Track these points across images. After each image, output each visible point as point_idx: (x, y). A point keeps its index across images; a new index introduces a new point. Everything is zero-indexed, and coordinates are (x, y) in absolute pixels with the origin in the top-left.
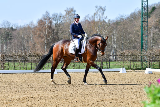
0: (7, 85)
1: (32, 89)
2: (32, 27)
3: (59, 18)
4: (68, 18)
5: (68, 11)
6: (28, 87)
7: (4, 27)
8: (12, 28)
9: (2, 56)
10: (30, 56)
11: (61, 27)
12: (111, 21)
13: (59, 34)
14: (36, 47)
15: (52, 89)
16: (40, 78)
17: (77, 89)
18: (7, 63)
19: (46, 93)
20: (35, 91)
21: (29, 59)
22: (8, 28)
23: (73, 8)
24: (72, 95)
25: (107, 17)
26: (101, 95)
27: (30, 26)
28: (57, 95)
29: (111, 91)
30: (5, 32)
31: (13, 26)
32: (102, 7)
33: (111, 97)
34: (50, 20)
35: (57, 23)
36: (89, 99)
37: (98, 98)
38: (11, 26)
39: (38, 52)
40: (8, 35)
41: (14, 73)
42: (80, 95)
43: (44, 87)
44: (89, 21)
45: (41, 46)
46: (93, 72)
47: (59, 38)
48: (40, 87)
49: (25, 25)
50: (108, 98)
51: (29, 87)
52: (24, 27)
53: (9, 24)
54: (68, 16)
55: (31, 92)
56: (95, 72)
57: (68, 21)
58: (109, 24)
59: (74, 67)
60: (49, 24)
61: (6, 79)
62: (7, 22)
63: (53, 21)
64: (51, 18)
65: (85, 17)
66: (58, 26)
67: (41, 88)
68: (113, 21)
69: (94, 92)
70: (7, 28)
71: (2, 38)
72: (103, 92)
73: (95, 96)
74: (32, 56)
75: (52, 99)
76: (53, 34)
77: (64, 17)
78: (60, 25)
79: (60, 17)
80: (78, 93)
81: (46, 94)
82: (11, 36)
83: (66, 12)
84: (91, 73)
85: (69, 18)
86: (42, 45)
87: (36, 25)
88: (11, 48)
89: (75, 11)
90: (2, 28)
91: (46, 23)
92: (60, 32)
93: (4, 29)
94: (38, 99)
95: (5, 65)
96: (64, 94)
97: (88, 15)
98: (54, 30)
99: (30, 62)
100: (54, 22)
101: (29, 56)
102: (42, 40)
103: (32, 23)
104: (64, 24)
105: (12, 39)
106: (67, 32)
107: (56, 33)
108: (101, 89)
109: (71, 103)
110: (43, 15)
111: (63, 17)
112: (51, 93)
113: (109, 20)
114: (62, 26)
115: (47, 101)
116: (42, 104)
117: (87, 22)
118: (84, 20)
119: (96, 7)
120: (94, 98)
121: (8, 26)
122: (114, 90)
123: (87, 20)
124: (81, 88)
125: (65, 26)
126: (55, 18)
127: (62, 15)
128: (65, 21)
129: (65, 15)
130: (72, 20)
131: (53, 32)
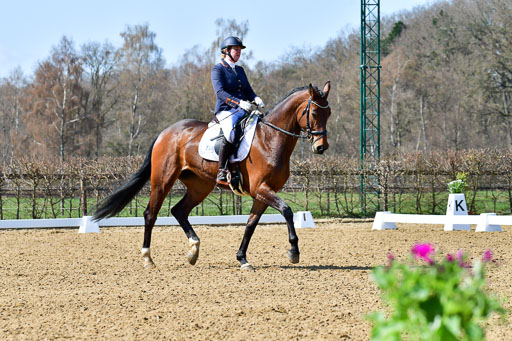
1: (21, 278)
2: (20, 85)
3: (103, 58)
4: (131, 58)
5: (129, 35)
6: (6, 272)
10: (14, 176)
11: (109, 87)
12: (267, 67)
13: (102, 108)
14: (33, 149)
15: (84, 278)
16: (47, 245)
17: (163, 277)
19: (65, 292)
20: (30, 287)
21: (10, 185)
23: (147, 28)
24: (145, 298)
25: (251, 53)
26: (235, 295)
27: (13, 83)
28: (100, 296)
29: (269, 284)
32: (238, 23)
33: (269, 302)
34: (76, 63)
35: (97, 72)
36: (199, 308)
37: (227, 305)
39: (40, 164)
42: (170, 298)
43: (59, 272)
44: (196, 67)
45: (48, 145)
46: (213, 225)
47: (103, 119)
48: (45, 271)
50: (258, 306)
51: (12, 273)
54: (130, 51)
55: (17, 288)
56: (218, 226)
57: (130, 67)
58: (261, 75)
60: (72, 77)
63: (83, 66)
64: (77, 59)
65: (185, 55)
66: (100, 82)
67: (49, 276)
68: (273, 66)
69: (214, 286)
72: (242, 286)
73: (219, 299)
74: (19, 177)
75: (82, 309)
76: (85, 107)
77: (118, 55)
78: (106, 78)
79: (108, 53)
80: (166, 291)
81: (65, 294)
83: (126, 40)
84: (205, 229)
85: (135, 56)
86: (51, 142)
87: (30, 81)
89: (153, 35)
91: (62, 74)
92: (107, 101)
94: (41, 309)
96: (121, 295)
97: (196, 47)
99: (14, 195)
100: (88, 70)
101: (10, 177)
102: (51, 126)
103: (18, 74)
104: (118, 76)
106: (130, 103)
107: (94, 105)
108: (237, 279)
109: (143, 321)
110: (54, 49)
111: (117, 53)
112: (81, 292)
113: (260, 63)
114: (114, 81)
115: (69, 317)
116: (53, 326)
117: (190, 71)
118: (183, 65)
119: (219, 23)
120: (215, 307)
122: (278, 280)
123: (191, 65)
124: (174, 275)
125: (123, 83)
126: (91, 58)
127: (112, 48)
128: (122, 68)
129: (122, 49)
130: (143, 63)
131: (84, 102)
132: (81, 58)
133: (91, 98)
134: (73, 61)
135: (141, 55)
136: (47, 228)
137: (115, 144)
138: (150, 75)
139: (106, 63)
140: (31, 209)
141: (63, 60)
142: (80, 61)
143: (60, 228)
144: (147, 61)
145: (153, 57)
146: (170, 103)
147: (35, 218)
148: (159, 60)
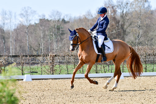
0: (58, 94)
1: (91, 98)
3: (125, 6)
7: (53, 18)
8: (63, 20)
9: (51, 56)
11: (127, 18)
13: (125, 27)
15: (117, 97)
17: (151, 97)
18: (58, 66)
20: (95, 101)
22: (59, 20)
30: (55, 25)
31: (65, 17)
34: (114, 8)
35: (123, 11)
38: (62, 17)
40: (58, 29)
41: (67, 78)
43: (107, 95)
47: (125, 31)
48: (101, 95)
49: (80, 16)
51: (87, 96)
52: (79, 19)
53: (59, 14)
54: (137, 3)
55: (89, 102)
57: (137, 9)
59: (146, 69)
60: (112, 14)
61: (57, 86)
62: (58, 12)
63: (117, 10)
64: (114, 6)
66: (124, 15)
67: (102, 97)
70: (57, 20)
71: (51, 33)
76: (118, 27)
77: (132, 4)
78: (127, 14)
79: (127, 3)
82: (62, 31)
85: (139, 5)
88: (63, 46)
90: (51, 20)
92: (127, 24)
93: (53, 21)
95: (55, 68)
98: (118, 22)
100: (119, 11)
103: (89, 13)
104: (132, 13)
105: (64, 34)
106: (136, 24)
107: (122, 26)
110: (105, 2)
111: (131, 4)
114: (130, 15)
121: (59, 18)
125: (134, 16)
126: (120, 6)
127: (129, 1)
128: (133, 10)
129: (133, 2)
130: (142, 7)
131: (117, 25)
132: (116, 6)
133: (120, 23)
134: (113, 7)
135: (141, 4)
136: (102, 77)
137: (131, 42)
138: (145, 13)
139: (126, 8)
140: (95, 69)
141: (109, 7)
142: (115, 7)
143: (107, 77)
144: (144, 7)
145: (146, 5)
146: (153, 25)
147: (97, 73)
148: (149, 6)
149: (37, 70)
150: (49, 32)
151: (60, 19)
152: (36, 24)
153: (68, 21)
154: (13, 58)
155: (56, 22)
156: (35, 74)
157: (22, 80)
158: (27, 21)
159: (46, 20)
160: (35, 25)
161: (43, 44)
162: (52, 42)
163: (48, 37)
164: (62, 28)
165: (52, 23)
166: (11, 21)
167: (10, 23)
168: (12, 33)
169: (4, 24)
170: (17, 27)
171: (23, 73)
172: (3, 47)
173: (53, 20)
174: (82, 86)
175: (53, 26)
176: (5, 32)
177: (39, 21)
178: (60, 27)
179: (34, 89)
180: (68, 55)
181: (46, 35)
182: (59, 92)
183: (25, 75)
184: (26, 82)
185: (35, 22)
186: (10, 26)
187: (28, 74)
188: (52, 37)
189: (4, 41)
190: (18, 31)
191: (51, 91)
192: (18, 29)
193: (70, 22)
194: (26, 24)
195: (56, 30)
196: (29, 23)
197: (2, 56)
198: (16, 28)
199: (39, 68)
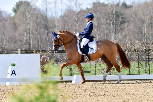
149: (90, 69)
150: (105, 19)
151: (120, 2)
152: (88, 9)
153: (130, 5)
154: (59, 53)
155: (114, 7)
156: (87, 74)
157: (71, 81)
158: (77, 6)
159: (102, 4)
160: (87, 11)
161: (97, 35)
162: (110, 32)
163: (104, 26)
164: (122, 15)
165: (110, 8)
166: (55, 6)
167: (55, 8)
168: (58, 21)
169: (47, 9)
170: (65, 14)
171: (72, 73)
172: (46, 39)
173: (110, 4)
174: (148, 90)
175: (110, 12)
176: (49, 19)
177: (92, 6)
178: (120, 13)
179: (86, 93)
180: (130, 50)
181: (102, 24)
182: (118, 98)
183: (75, 76)
184: (76, 84)
185: (87, 7)
186: (55, 12)
187: (77, 74)
188: (108, 26)
189: (47, 32)
190: (65, 18)
191: (107, 97)
192: (66, 16)
193: (134, 6)
194: (76, 9)
195: (115, 17)
196: (80, 8)
197: (45, 51)
198: (63, 14)
199: (92, 67)
